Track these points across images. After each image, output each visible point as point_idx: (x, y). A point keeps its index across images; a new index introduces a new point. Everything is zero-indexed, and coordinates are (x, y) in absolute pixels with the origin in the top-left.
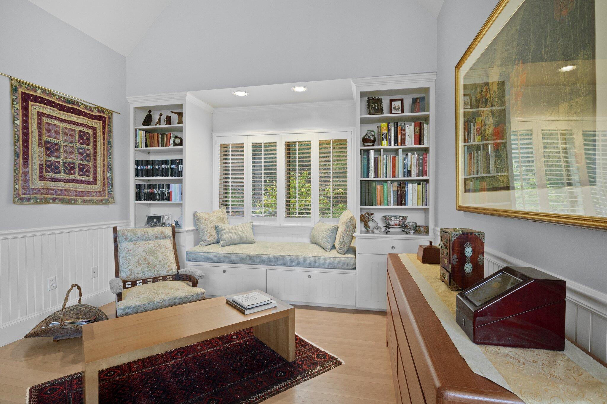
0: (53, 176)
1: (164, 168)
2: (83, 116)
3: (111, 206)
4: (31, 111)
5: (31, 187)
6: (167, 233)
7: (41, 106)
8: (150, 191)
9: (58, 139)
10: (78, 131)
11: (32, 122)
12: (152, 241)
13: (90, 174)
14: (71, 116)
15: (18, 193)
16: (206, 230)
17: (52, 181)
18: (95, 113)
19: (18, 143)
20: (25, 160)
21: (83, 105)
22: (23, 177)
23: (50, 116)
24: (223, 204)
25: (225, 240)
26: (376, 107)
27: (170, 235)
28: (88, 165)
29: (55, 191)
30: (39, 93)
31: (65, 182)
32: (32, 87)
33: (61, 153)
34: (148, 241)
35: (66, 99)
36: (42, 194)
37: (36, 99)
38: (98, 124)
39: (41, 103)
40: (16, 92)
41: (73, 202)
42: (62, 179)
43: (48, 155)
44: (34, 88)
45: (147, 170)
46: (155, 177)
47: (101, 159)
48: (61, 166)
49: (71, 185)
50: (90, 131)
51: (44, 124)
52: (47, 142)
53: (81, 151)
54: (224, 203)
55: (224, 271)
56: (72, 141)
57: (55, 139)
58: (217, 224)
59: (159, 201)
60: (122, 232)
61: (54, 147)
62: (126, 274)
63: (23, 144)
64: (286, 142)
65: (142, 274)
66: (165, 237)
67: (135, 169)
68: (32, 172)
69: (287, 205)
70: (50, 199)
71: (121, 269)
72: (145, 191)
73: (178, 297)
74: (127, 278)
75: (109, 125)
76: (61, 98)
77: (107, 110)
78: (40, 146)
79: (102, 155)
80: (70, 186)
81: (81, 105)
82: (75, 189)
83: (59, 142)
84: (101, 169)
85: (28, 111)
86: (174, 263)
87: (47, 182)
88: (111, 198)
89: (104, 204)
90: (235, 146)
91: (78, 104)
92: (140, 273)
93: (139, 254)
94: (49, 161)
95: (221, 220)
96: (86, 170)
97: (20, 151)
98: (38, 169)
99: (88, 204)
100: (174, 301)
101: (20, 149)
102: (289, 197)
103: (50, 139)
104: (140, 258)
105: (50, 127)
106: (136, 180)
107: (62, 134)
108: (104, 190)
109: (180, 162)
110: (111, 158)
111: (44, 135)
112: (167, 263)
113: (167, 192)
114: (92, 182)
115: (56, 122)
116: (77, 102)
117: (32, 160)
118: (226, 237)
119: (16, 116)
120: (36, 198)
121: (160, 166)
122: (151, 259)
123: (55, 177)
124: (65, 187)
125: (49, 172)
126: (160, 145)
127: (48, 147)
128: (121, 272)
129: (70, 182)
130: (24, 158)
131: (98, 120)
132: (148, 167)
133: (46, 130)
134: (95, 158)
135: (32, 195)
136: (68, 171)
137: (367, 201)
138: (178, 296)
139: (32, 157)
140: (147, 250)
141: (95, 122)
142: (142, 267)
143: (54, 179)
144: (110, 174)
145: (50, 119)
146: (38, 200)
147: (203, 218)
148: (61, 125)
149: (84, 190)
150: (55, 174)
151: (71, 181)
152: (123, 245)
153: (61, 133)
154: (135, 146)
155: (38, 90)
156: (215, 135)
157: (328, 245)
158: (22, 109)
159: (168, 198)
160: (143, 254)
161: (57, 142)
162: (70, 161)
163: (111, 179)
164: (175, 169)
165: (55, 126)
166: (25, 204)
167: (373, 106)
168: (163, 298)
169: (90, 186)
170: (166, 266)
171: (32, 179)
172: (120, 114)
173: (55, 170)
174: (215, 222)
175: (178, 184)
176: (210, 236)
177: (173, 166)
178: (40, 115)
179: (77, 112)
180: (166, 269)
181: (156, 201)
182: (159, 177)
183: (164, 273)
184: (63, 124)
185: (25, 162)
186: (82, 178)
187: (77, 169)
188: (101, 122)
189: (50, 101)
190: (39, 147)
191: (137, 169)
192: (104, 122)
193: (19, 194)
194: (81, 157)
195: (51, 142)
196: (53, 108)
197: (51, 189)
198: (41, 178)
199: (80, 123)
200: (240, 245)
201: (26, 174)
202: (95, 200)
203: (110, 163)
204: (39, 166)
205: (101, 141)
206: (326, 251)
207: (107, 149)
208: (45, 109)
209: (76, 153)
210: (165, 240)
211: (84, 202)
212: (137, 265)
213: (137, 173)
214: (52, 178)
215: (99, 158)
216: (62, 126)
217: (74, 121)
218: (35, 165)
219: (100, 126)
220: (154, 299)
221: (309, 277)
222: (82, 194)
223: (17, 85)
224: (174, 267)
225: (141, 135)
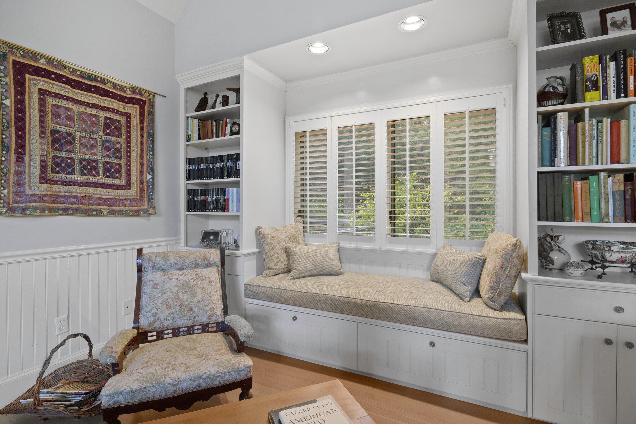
0: (63, 178)
1: (219, 166)
2: (110, 97)
3: (152, 218)
4: (29, 88)
5: (28, 192)
6: (212, 258)
7: (44, 81)
8: (203, 198)
9: (71, 128)
10: (103, 118)
11: (30, 103)
12: (190, 271)
13: (121, 176)
14: (93, 97)
15: (7, 200)
16: (272, 253)
17: (63, 184)
18: (129, 94)
19: (8, 131)
20: (20, 155)
21: (111, 83)
22: (16, 178)
23: (59, 96)
24: (300, 216)
25: (297, 270)
26: (569, 30)
27: (217, 262)
28: (118, 164)
29: (67, 198)
30: (42, 64)
31: (81, 186)
32: (31, 55)
33: (76, 146)
34: (184, 271)
35: (84, 74)
36: (45, 202)
37: (37, 71)
38: (133, 110)
39: (44, 77)
40: (4, 60)
41: (94, 213)
42: (77, 182)
43: (57, 149)
44: (35, 56)
45: (199, 170)
46: (209, 179)
47: (137, 155)
48: (76, 164)
49: (92, 190)
50: (122, 119)
51: (50, 106)
52: (54, 132)
53: (107, 144)
54: (301, 214)
55: (295, 318)
56: (93, 131)
57: (67, 127)
58: (287, 245)
59: (213, 212)
60: (148, 256)
61: (65, 139)
62: (148, 320)
63: (16, 133)
64: (388, 122)
65: (171, 321)
66: (209, 265)
67: (186, 169)
68: (30, 172)
69: (390, 218)
70: (59, 209)
71: (143, 311)
72: (198, 199)
73: (205, 376)
74: (149, 326)
75: (149, 111)
76: (77, 71)
77: (147, 91)
78: (43, 135)
79: (139, 151)
80: (91, 192)
81: (107, 83)
82: (98, 196)
83: (74, 132)
84: (137, 169)
85: (25, 88)
86: (219, 304)
87: (55, 186)
88: (151, 207)
89: (141, 216)
90: (314, 133)
91: (103, 81)
92: (168, 320)
93: (168, 290)
94: (58, 157)
95: (294, 239)
96: (115, 170)
97: (10, 141)
98: (39, 168)
99: (117, 216)
100: (197, 382)
101: (11, 139)
102: (394, 206)
103: (60, 128)
104: (169, 297)
105: (59, 111)
106: (188, 184)
107: (77, 121)
108: (142, 197)
109: (237, 157)
110: (152, 155)
111: (50, 121)
112: (209, 304)
113: (222, 199)
114: (124, 186)
115: (69, 105)
116: (101, 78)
117: (30, 155)
118: (300, 266)
119: (5, 94)
120: (35, 209)
121: (214, 164)
122: (186, 297)
123: (67, 180)
124: (82, 193)
125: (58, 172)
126: (214, 136)
127: (57, 138)
128: (142, 317)
129: (92, 187)
130: (17, 153)
131: (133, 104)
132: (201, 166)
133: (53, 114)
134: (129, 154)
135: (28, 204)
136: (87, 171)
137: (550, 214)
138: (205, 373)
139: (30, 150)
140: (181, 284)
141: (128, 107)
142: (171, 311)
143: (65, 182)
144: (151, 176)
145: (59, 99)
146: (38, 211)
147: (269, 236)
148: (76, 109)
149: (111, 197)
150: (67, 176)
151: (92, 185)
152: (149, 276)
153: (75, 119)
154: (187, 140)
155: (40, 59)
156: (288, 120)
157: (466, 290)
158: (14, 84)
159: (224, 209)
160: (175, 290)
161: (71, 131)
162: (91, 158)
163: (152, 182)
164: (231, 167)
165: (68, 109)
166: (17, 217)
167: (563, 28)
168: (179, 375)
169: (121, 192)
170: (207, 308)
171: (30, 181)
172: (165, 97)
173: (66, 170)
174: (285, 242)
175: (236, 188)
176: (278, 262)
177: (230, 164)
178: (43, 93)
179: (102, 92)
180: (206, 314)
181: (210, 212)
182: (213, 179)
183: (204, 319)
184: (80, 108)
185: (20, 158)
186: (109, 181)
187: (102, 169)
188: (138, 106)
189: (59, 75)
190: (41, 137)
191: (189, 170)
192: (142, 107)
193: (9, 203)
194: (108, 153)
195: (60, 132)
196: (64, 85)
197: (61, 196)
198: (44, 179)
199: (105, 107)
200: (319, 277)
201: (20, 174)
202: (128, 210)
203: (151, 162)
204: (40, 163)
205: (137, 132)
206: (462, 299)
207: (146, 143)
208: (51, 86)
209: (100, 147)
210: (209, 269)
211: (112, 213)
212: (165, 307)
213: (189, 175)
214: (63, 181)
215: (135, 155)
216: (78, 109)
217: (96, 104)
218: (34, 162)
219: (136, 113)
220: (165, 378)
221: (432, 344)
222: (109, 202)
223: (6, 50)
224: (219, 310)
225: (193, 125)
